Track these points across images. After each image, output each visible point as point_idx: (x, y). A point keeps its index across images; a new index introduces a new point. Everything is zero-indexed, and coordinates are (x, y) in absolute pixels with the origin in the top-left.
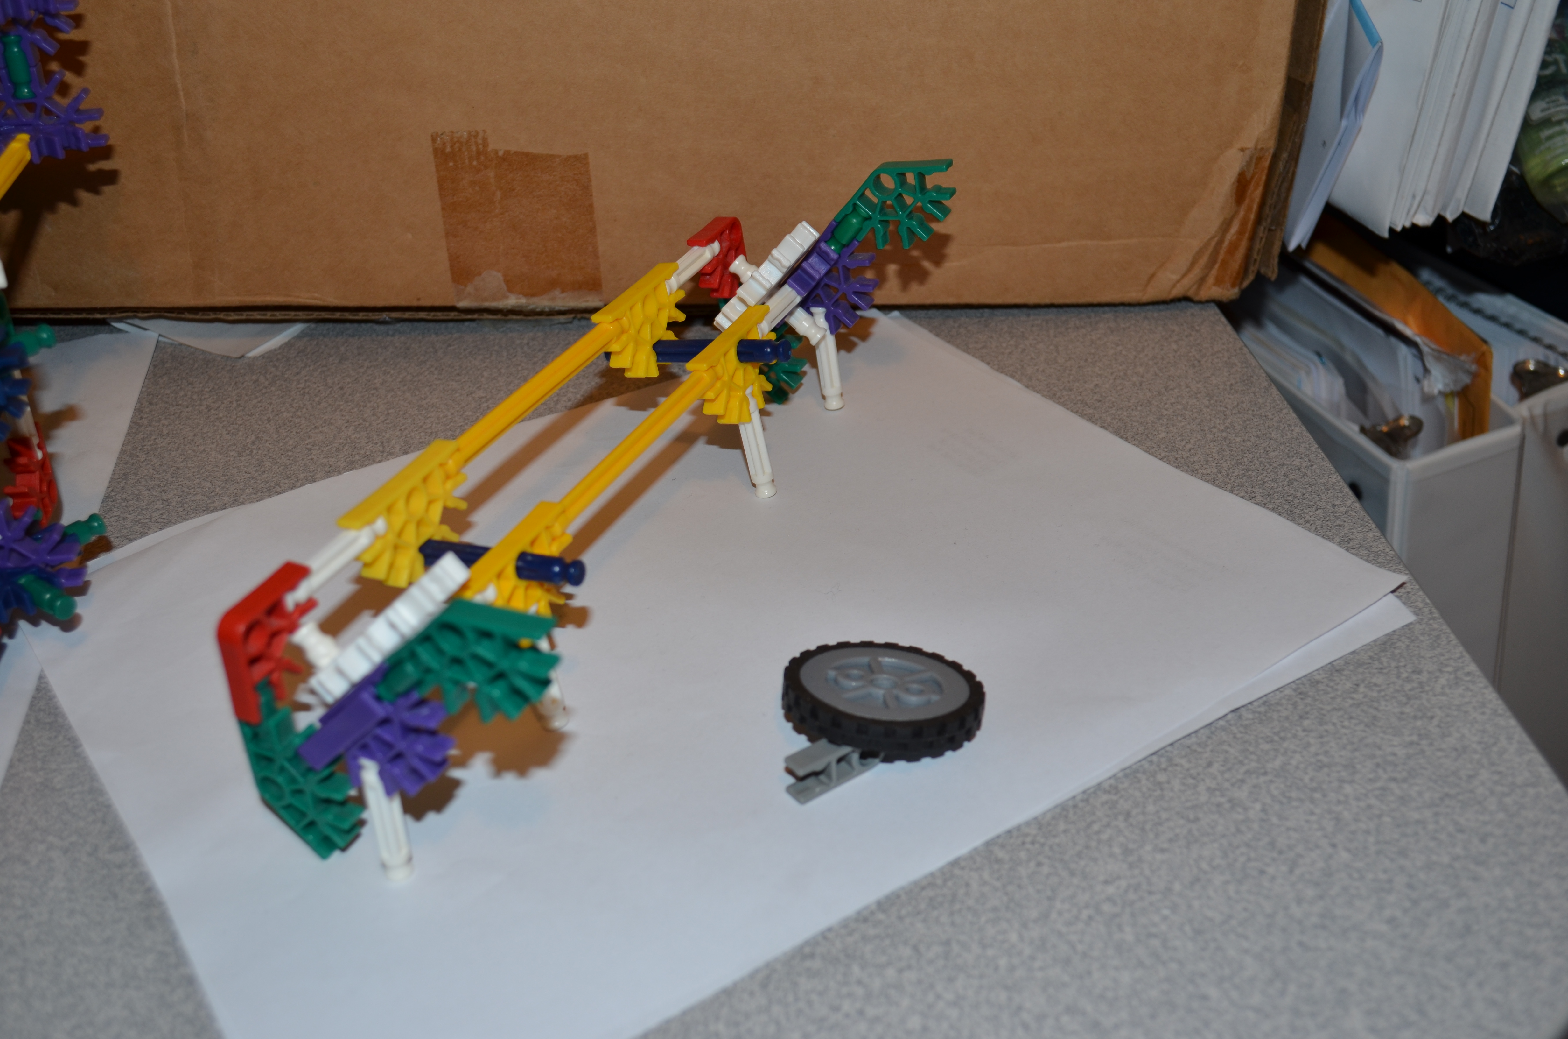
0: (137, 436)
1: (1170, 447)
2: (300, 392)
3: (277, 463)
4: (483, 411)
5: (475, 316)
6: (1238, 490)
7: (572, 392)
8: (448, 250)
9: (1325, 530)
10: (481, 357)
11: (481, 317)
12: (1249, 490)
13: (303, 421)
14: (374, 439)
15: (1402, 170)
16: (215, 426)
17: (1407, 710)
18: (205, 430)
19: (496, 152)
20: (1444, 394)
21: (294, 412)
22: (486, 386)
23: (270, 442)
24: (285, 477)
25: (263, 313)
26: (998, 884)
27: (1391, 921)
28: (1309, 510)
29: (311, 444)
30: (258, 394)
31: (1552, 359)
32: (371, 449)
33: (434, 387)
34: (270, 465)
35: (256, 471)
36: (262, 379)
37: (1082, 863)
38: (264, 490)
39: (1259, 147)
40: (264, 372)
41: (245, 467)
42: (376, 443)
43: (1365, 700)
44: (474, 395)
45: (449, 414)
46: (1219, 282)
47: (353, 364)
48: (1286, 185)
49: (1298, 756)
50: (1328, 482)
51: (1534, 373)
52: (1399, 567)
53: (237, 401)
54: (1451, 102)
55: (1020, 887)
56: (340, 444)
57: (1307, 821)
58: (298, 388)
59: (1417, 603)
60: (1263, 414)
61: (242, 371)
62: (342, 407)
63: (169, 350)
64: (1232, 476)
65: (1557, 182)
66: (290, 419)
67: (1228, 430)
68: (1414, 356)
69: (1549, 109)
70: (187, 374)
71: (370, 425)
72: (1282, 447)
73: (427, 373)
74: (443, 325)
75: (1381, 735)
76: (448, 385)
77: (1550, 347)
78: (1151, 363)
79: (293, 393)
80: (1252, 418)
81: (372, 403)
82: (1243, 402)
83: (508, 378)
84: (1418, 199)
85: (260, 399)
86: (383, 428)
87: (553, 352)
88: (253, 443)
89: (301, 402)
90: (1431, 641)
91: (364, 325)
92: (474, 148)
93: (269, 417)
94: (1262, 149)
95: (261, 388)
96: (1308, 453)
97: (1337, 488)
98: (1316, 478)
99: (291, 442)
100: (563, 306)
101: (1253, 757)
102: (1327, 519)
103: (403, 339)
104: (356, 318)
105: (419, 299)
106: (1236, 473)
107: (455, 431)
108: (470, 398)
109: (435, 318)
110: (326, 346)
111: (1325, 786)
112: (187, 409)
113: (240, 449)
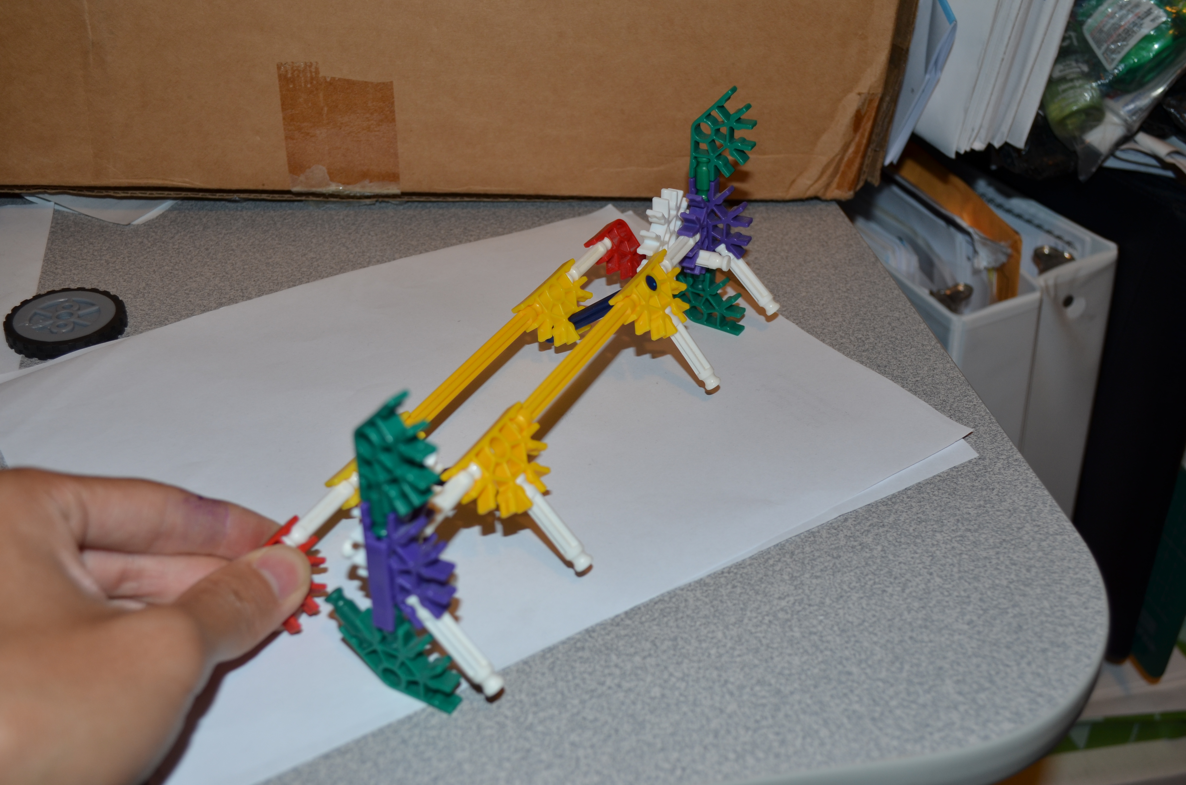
0: (54, 282)
1: (809, 303)
2: (175, 251)
3: (164, 303)
4: (315, 267)
5: (303, 198)
6: (857, 333)
7: (379, 256)
8: (287, 149)
9: (917, 362)
10: (309, 228)
11: (307, 199)
12: (865, 333)
13: (180, 273)
14: (235, 287)
15: (966, 111)
16: (114, 275)
17: (976, 484)
18: (107, 278)
19: (325, 78)
20: (988, 269)
21: (173, 266)
22: (315, 250)
23: (157, 288)
24: (171, 314)
25: (143, 192)
26: (707, 600)
27: (970, 622)
28: (906, 348)
29: (188, 290)
30: (143, 253)
31: (1060, 246)
32: (234, 294)
33: (277, 250)
34: (159, 305)
35: (149, 309)
36: (146, 241)
37: (763, 586)
38: (157, 323)
39: (871, 92)
40: (146, 236)
41: (140, 306)
42: (237, 290)
43: (948, 477)
44: (306, 256)
45: (290, 270)
46: (839, 187)
47: (213, 231)
48: (887, 120)
49: (904, 514)
50: (918, 329)
51: (1049, 255)
52: (968, 388)
53: (128, 257)
54: (1001, 64)
55: (721, 601)
56: (210, 290)
57: (912, 558)
58: (173, 249)
59: (981, 413)
60: (872, 281)
61: (130, 235)
62: (209, 263)
63: (72, 218)
64: (853, 324)
65: (1069, 122)
66: (170, 271)
67: (849, 292)
68: (968, 242)
69: (1064, 70)
70: (88, 236)
71: (231, 276)
72: (886, 304)
73: (270, 239)
74: (279, 204)
75: (960, 501)
76: (287, 249)
77: (1059, 238)
78: (793, 243)
79: (170, 252)
80: (865, 283)
81: (231, 261)
82: (858, 272)
83: (331, 244)
84: (976, 131)
85: (145, 256)
86: (241, 279)
87: (362, 226)
88: (144, 288)
89: (177, 259)
90: (991, 438)
91: (218, 203)
92: (309, 75)
93: (154, 270)
94: (873, 94)
95: (145, 248)
96: (904, 308)
97: (924, 333)
98: (910, 326)
99: (173, 288)
100: (370, 193)
101: (874, 515)
102: (919, 354)
103: (249, 213)
104: (214, 197)
105: (263, 185)
106: (855, 322)
107: (295, 282)
108: (304, 259)
109: (274, 199)
110: (192, 217)
111: (923, 535)
112: (91, 263)
113: (135, 293)
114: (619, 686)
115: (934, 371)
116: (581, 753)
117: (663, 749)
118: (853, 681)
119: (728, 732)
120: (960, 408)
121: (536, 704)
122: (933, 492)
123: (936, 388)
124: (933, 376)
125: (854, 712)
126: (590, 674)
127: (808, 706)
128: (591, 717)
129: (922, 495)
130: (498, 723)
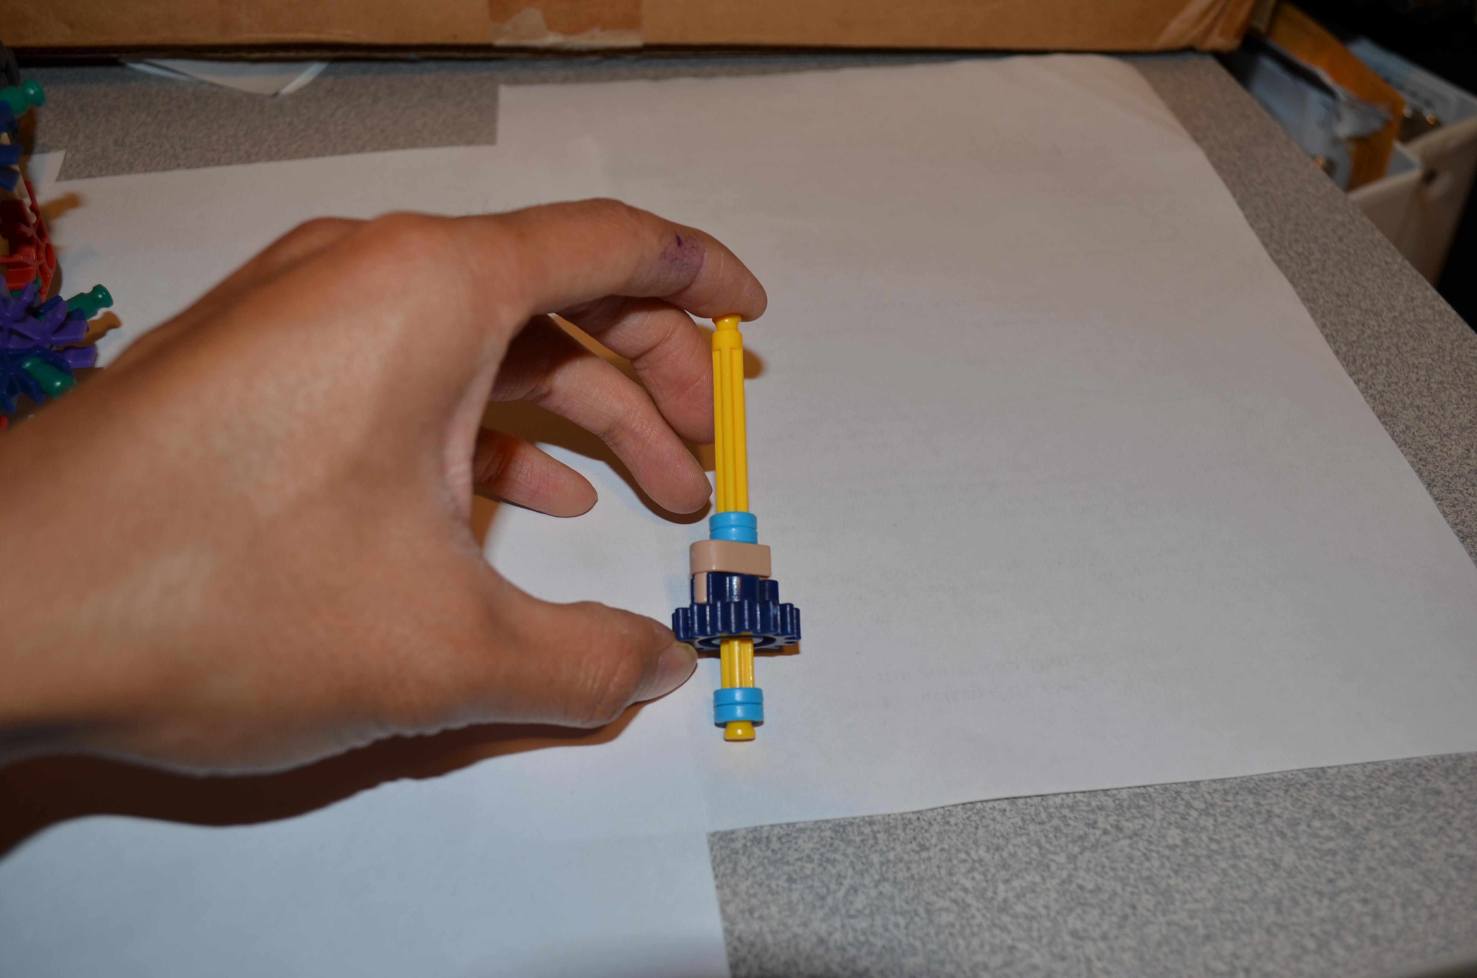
5: (507, 55)
11: (511, 55)
46: (1223, 33)
47: (387, 104)
67: (1267, 184)
68: (1326, 102)
70: (216, 116)
72: (1321, 202)
80: (1284, 171)
82: (1270, 155)
91: (388, 64)
100: (601, 46)
102: (1385, 277)
103: (432, 79)
104: (383, 55)
105: (455, 38)
110: (355, 85)
114: (1118, 828)
115: (1412, 301)
116: (1090, 949)
117: (1208, 938)
118: (1445, 805)
119: (1295, 901)
120: (1464, 358)
121: (1005, 866)
122: (1467, 489)
123: (1424, 329)
124: (1414, 310)
125: (1462, 857)
126: (1072, 808)
127: (1395, 850)
128: (1090, 886)
129: (1455, 496)
130: (955, 901)
